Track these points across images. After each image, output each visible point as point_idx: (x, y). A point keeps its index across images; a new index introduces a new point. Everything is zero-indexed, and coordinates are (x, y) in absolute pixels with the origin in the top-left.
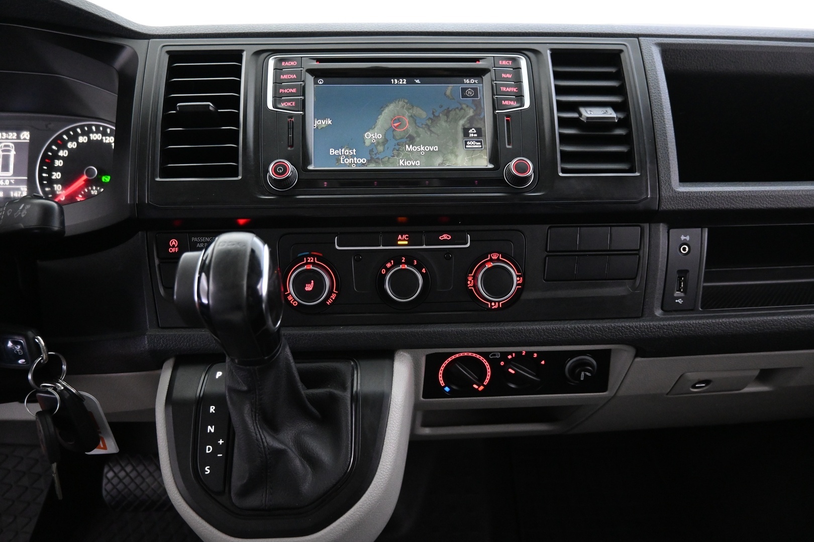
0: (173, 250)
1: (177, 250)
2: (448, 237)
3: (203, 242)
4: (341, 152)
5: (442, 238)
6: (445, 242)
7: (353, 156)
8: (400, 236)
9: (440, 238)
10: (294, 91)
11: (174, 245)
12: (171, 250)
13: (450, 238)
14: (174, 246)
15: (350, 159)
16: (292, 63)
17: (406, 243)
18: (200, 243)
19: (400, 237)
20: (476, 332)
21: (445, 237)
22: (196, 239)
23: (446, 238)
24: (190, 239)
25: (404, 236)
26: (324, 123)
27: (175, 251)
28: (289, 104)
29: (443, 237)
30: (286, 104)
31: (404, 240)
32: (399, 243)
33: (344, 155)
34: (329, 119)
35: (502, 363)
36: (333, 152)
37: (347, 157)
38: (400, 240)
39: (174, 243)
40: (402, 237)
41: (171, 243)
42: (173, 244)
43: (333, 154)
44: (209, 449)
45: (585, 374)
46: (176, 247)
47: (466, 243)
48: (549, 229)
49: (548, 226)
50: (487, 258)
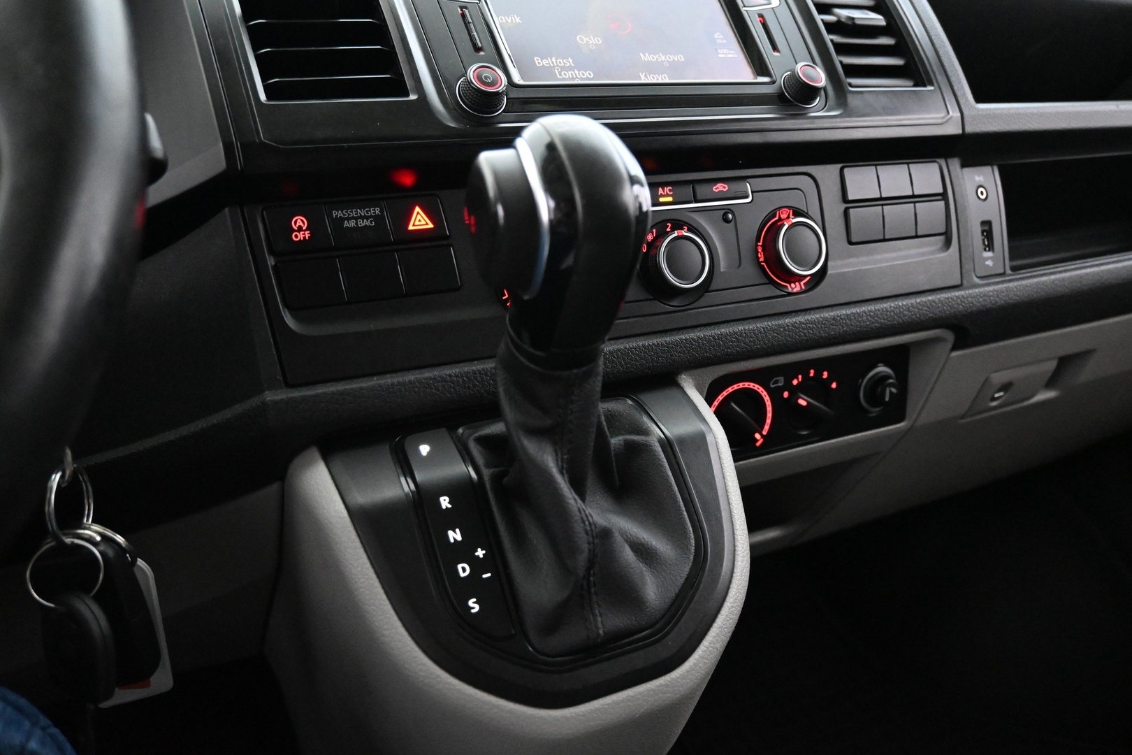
0: (301, 236)
1: (307, 236)
2: (724, 187)
3: (353, 218)
4: (553, 62)
5: (716, 189)
6: (723, 196)
7: (570, 68)
8: (660, 189)
9: (714, 190)
11: (300, 227)
12: (296, 236)
13: (727, 188)
14: (300, 229)
15: (570, 73)
17: (670, 199)
18: (348, 219)
19: (661, 191)
20: (788, 326)
21: (720, 187)
22: (340, 214)
23: (721, 189)
24: (330, 216)
25: (667, 190)
26: (510, 21)
27: (304, 238)
31: (667, 195)
32: (662, 200)
33: (557, 66)
34: (515, 16)
35: (786, 394)
36: (540, 61)
37: (563, 68)
38: (662, 196)
39: (299, 223)
40: (664, 191)
41: (295, 224)
42: (298, 225)
43: (541, 64)
44: (464, 570)
45: (890, 391)
46: (305, 231)
47: (747, 197)
48: (842, 170)
49: (840, 166)
50: (776, 217)
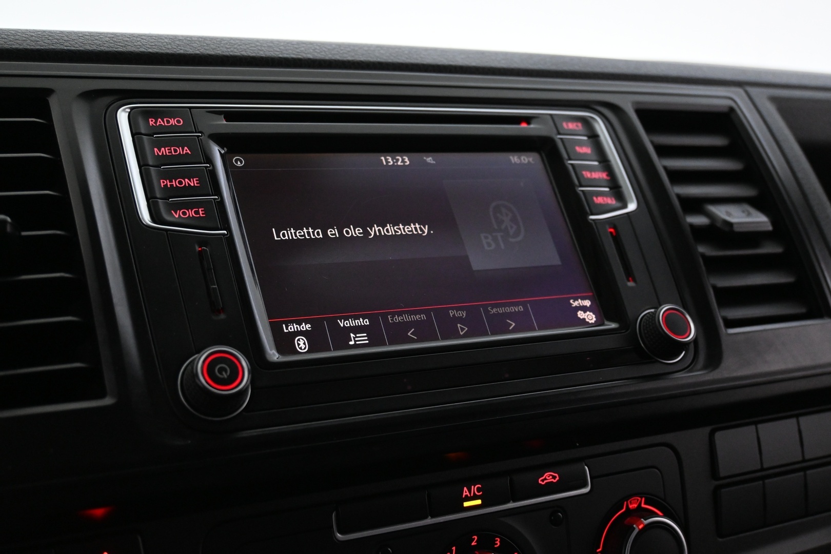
2: (554, 477)
5: (543, 481)
6: (551, 489)
8: (465, 489)
9: (539, 482)
10: (194, 182)
13: (557, 478)
16: (173, 122)
17: (479, 502)
19: (466, 492)
21: (549, 477)
23: (550, 480)
25: (474, 489)
28: (191, 213)
29: (545, 479)
30: (184, 213)
31: (475, 497)
32: (466, 504)
38: (468, 499)
40: (470, 493)
47: (584, 485)
48: (712, 434)
49: (707, 430)
50: (622, 508)
